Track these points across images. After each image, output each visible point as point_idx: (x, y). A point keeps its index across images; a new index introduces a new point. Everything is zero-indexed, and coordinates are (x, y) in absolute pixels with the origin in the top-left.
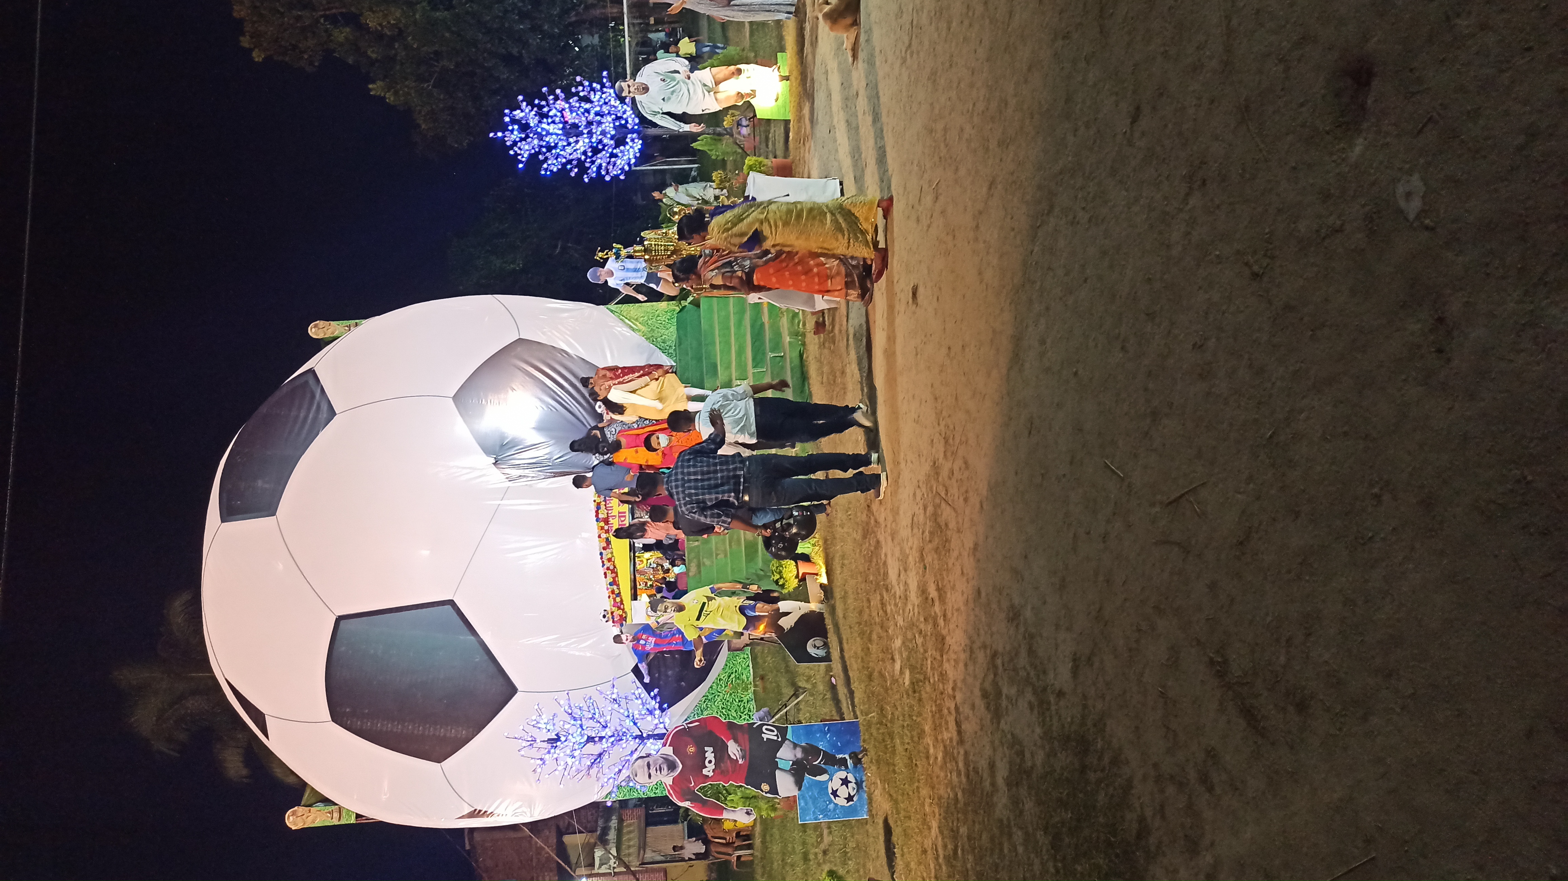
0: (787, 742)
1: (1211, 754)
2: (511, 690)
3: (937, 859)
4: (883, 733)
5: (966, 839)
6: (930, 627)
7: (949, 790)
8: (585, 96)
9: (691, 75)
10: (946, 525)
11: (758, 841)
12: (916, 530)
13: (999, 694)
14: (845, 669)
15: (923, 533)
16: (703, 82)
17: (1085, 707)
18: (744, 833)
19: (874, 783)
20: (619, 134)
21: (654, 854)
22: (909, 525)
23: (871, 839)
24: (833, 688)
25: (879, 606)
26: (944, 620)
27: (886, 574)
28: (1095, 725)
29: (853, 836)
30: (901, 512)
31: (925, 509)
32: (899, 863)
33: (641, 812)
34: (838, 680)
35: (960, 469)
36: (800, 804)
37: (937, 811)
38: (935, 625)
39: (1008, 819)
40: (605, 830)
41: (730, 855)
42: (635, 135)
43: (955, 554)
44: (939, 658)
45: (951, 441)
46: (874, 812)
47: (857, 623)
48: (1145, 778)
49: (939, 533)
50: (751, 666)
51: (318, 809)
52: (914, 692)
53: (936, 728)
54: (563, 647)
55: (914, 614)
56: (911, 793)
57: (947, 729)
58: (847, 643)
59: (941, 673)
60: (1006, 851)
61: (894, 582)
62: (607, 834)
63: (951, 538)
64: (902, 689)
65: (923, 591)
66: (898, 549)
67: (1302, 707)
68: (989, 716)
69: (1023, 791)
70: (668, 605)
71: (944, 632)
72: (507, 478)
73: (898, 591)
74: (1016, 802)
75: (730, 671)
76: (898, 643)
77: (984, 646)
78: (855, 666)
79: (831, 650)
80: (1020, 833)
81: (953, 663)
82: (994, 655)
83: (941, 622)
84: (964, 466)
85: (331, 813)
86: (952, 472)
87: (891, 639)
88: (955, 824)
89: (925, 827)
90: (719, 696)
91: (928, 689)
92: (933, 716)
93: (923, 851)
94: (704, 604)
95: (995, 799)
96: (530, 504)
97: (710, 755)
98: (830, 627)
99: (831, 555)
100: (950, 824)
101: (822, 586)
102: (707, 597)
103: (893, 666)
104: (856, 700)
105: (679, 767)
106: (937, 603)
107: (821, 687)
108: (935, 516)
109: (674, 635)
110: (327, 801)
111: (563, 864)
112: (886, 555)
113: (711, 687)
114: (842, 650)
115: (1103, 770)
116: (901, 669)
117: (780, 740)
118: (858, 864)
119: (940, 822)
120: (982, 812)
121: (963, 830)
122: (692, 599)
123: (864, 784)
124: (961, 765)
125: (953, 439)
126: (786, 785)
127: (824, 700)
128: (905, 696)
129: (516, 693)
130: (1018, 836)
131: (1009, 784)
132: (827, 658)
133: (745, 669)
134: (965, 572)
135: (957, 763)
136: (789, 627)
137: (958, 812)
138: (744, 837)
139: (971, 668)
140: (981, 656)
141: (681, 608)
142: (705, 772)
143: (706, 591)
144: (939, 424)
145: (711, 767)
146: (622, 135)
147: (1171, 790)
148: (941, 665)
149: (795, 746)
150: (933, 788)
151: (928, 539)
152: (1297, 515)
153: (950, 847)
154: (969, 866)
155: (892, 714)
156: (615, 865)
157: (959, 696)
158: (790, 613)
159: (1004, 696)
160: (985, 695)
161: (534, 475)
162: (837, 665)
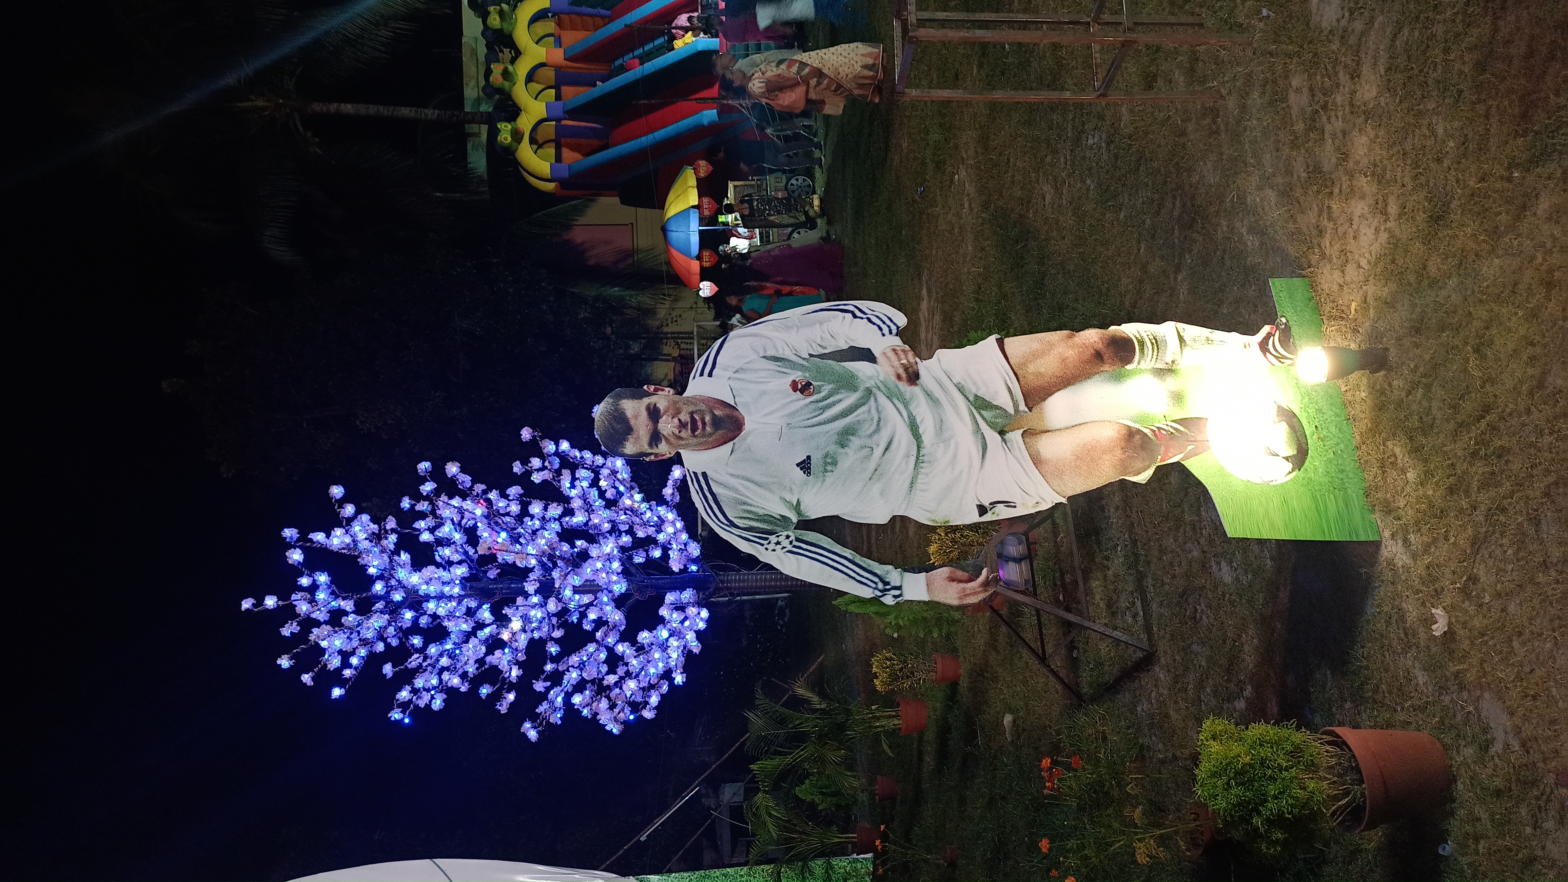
8: (545, 482)
9: (924, 367)
16: (972, 389)
20: (640, 590)
42: (687, 595)
146: (649, 593)
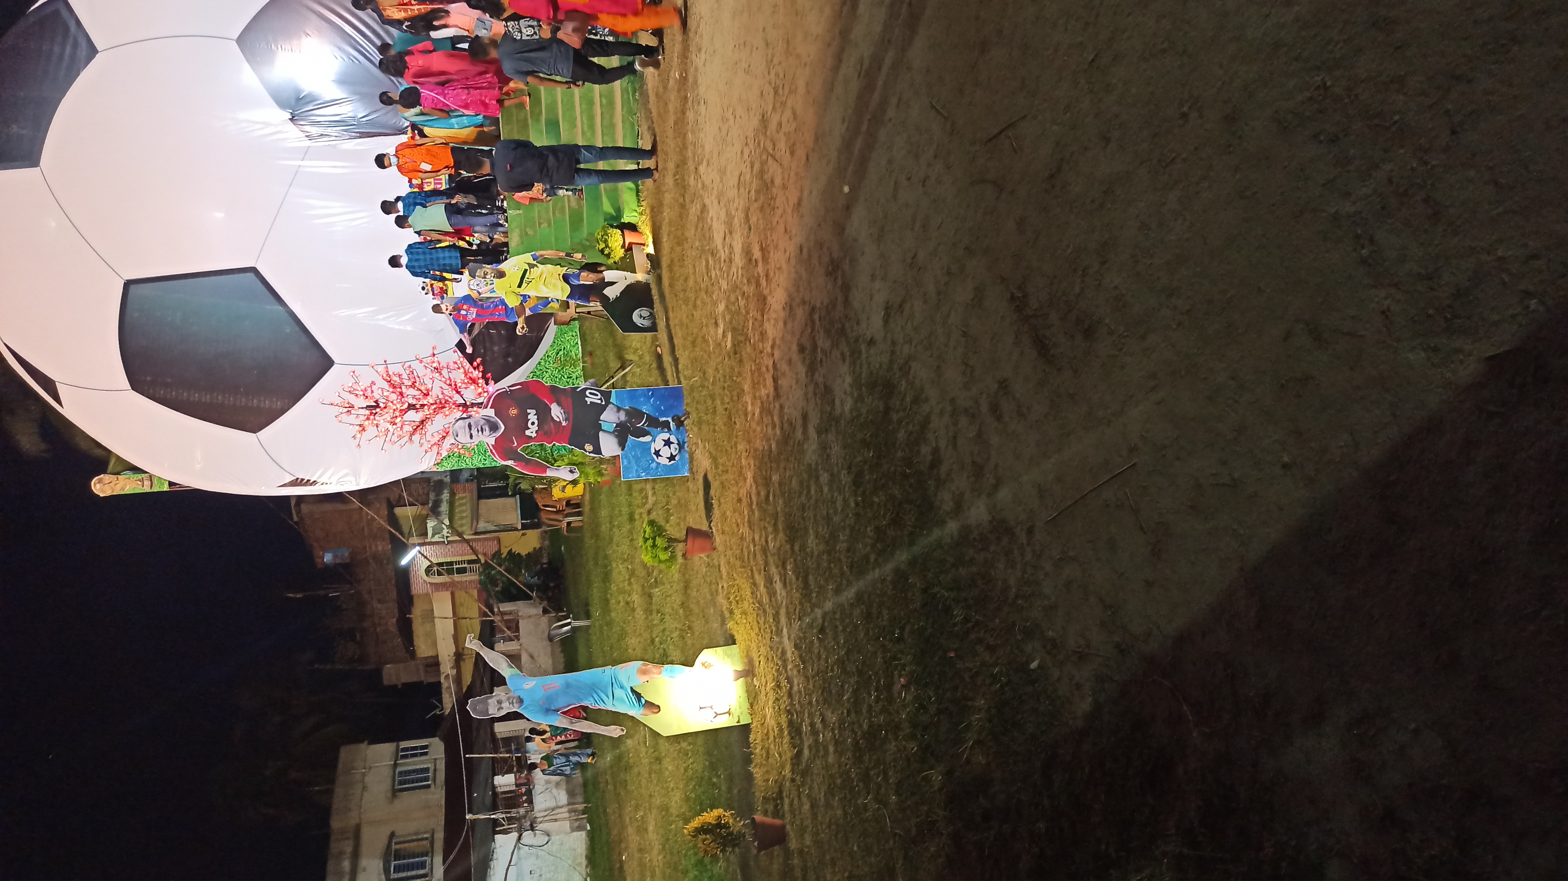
0: (610, 406)
1: (1004, 385)
2: (327, 363)
3: (751, 505)
4: (705, 396)
5: (777, 485)
6: (753, 288)
7: (764, 443)
10: (772, 182)
11: (586, 509)
12: (742, 190)
13: (815, 347)
14: (671, 338)
15: (749, 192)
17: (893, 353)
18: (575, 502)
19: (695, 443)
21: (486, 524)
22: (736, 186)
23: (692, 495)
24: (659, 358)
25: (704, 271)
26: (767, 280)
27: (711, 238)
28: (900, 369)
29: (674, 494)
30: (728, 172)
31: (752, 167)
32: (716, 513)
33: (474, 486)
34: (664, 350)
35: (788, 121)
36: (623, 463)
37: (752, 463)
38: (758, 284)
39: (817, 464)
40: (437, 503)
41: (561, 521)
43: (779, 212)
44: (760, 318)
45: (780, 91)
46: (694, 470)
47: (682, 290)
48: (942, 413)
49: (765, 190)
50: (579, 343)
51: (127, 476)
52: (736, 353)
53: (755, 385)
54: (381, 320)
55: (738, 276)
56: (729, 449)
57: (765, 386)
58: (673, 312)
59: (761, 333)
60: (813, 492)
61: (720, 247)
62: (439, 506)
63: (776, 195)
64: (724, 351)
65: (747, 253)
66: (724, 210)
67: (1089, 333)
68: (804, 370)
69: (831, 437)
70: (488, 270)
71: (766, 292)
72: (307, 136)
73: (723, 255)
74: (824, 447)
75: (558, 348)
76: (721, 307)
77: (804, 302)
78: (680, 334)
79: (657, 321)
80: (826, 475)
81: (772, 322)
82: (813, 309)
83: (764, 283)
84: (792, 117)
85: (142, 480)
86: (780, 125)
87: (715, 304)
88: (768, 473)
89: (741, 478)
90: (547, 372)
91: (749, 349)
92: (752, 374)
93: (738, 500)
94: (526, 271)
95: (806, 446)
96: (335, 167)
97: (532, 416)
98: (656, 297)
99: (658, 224)
100: (764, 473)
101: (648, 255)
102: (528, 264)
103: (717, 331)
104: (680, 367)
105: (501, 428)
106: (760, 264)
107: (647, 358)
108: (762, 172)
109: (497, 306)
110: (135, 469)
111: (394, 531)
112: (712, 219)
113: (539, 363)
114: (667, 319)
115: (904, 410)
116: (724, 332)
117: (603, 403)
118: (679, 518)
119: (755, 473)
120: (793, 459)
121: (775, 478)
122: (513, 265)
123: (686, 445)
124: (776, 419)
125: (783, 88)
126: (609, 446)
127: (649, 370)
128: (727, 359)
129: (333, 365)
130: (824, 477)
131: (819, 432)
132: (653, 328)
133: (574, 346)
134: (788, 229)
135: (772, 416)
136: (615, 297)
137: (771, 462)
138: (574, 505)
139: (789, 325)
140: (800, 313)
141: (501, 275)
142: (528, 433)
143: (528, 257)
144: (769, 73)
145: (535, 428)
147: (964, 421)
148: (762, 325)
149: (619, 409)
150: (749, 442)
151: (754, 198)
152: (1107, 140)
153: (763, 493)
154: (779, 509)
155: (714, 377)
156: (448, 535)
157: (777, 353)
158: (616, 283)
159: (819, 350)
160: (802, 349)
161: (336, 134)
162: (662, 335)
